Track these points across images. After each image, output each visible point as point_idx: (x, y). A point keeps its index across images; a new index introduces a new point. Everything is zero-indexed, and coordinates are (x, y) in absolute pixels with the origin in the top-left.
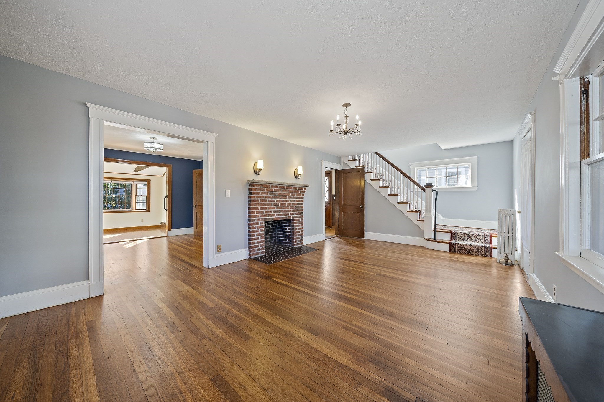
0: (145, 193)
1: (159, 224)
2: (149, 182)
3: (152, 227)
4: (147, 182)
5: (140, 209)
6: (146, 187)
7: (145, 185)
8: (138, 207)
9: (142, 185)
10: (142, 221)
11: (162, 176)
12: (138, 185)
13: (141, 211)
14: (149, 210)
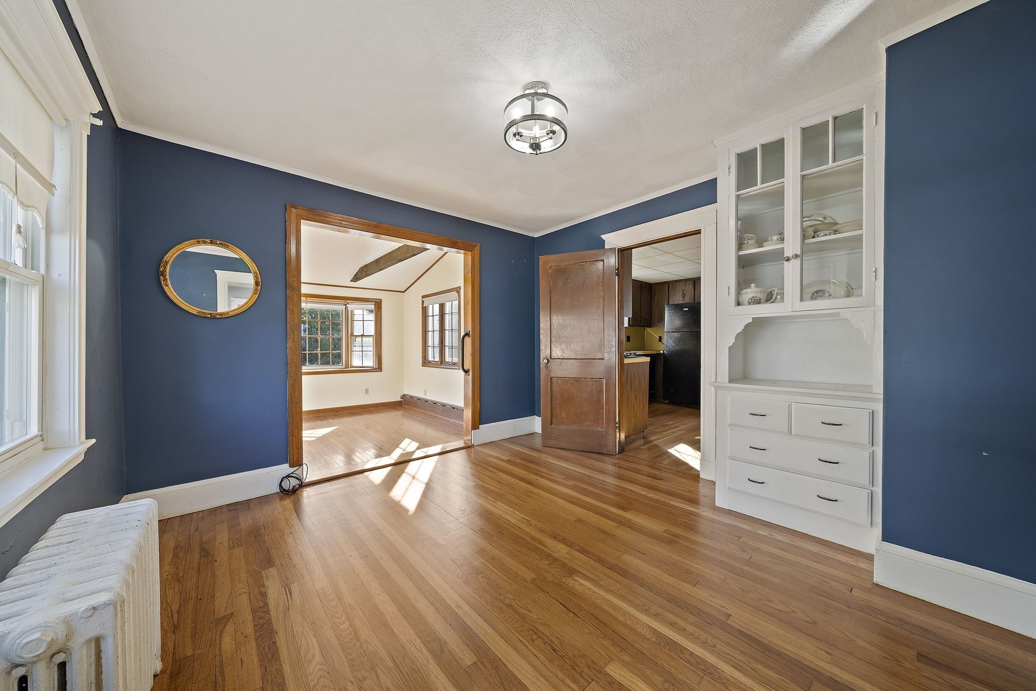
0: (371, 329)
1: (399, 399)
2: (378, 304)
3: (384, 406)
4: (375, 305)
5: (361, 365)
6: (372, 317)
7: (371, 311)
8: (356, 362)
9: (365, 313)
10: (367, 391)
11: (404, 292)
12: (356, 312)
13: (363, 370)
14: (379, 368)
